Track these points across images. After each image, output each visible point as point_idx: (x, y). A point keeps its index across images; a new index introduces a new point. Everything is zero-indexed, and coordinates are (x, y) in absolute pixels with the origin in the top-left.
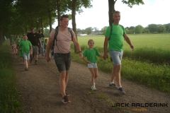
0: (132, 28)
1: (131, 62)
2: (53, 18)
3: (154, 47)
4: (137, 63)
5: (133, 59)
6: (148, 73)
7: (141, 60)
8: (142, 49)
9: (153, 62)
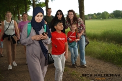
0: (99, 14)
1: (99, 43)
2: (28, 6)
3: (118, 30)
4: (104, 44)
5: (100, 40)
6: (114, 52)
7: (107, 41)
8: (108, 32)
9: (118, 43)
